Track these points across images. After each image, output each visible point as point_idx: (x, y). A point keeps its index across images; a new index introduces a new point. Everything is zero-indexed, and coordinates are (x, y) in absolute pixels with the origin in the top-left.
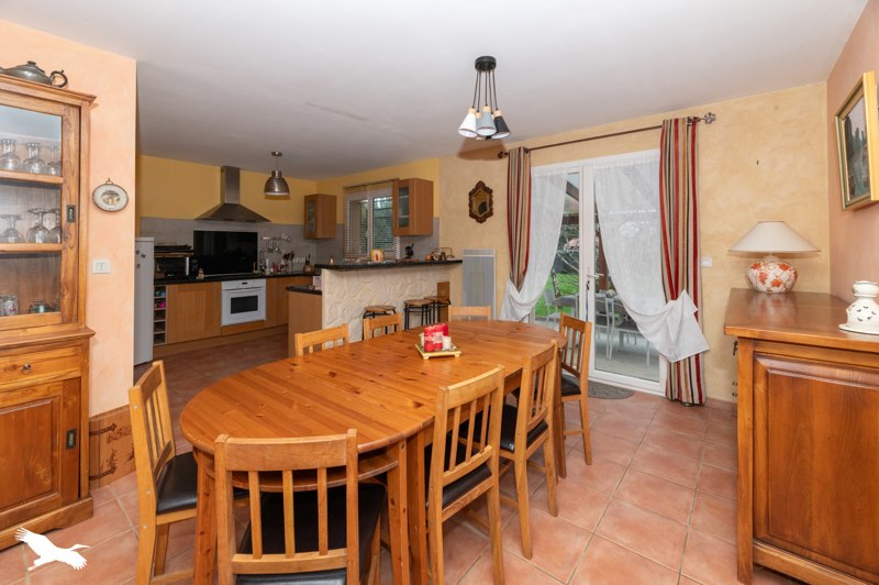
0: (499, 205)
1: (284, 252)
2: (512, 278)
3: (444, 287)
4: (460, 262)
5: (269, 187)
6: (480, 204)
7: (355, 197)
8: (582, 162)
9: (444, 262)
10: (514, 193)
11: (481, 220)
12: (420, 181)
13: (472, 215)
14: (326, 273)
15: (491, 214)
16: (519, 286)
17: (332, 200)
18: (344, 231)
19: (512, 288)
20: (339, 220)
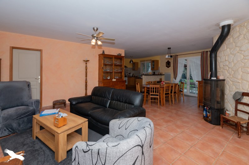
0: (172, 65)
1: (129, 73)
2: (174, 78)
3: (161, 79)
4: (164, 75)
5: (130, 62)
6: (168, 64)
7: (143, 63)
8: (187, 58)
9: (161, 75)
10: (175, 63)
11: (168, 67)
12: (156, 60)
13: (166, 66)
14: (143, 76)
15: (170, 66)
16: (175, 79)
17: (138, 63)
18: (140, 69)
19: (174, 79)
20: (139, 67)
